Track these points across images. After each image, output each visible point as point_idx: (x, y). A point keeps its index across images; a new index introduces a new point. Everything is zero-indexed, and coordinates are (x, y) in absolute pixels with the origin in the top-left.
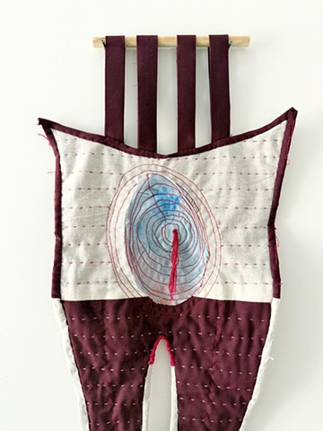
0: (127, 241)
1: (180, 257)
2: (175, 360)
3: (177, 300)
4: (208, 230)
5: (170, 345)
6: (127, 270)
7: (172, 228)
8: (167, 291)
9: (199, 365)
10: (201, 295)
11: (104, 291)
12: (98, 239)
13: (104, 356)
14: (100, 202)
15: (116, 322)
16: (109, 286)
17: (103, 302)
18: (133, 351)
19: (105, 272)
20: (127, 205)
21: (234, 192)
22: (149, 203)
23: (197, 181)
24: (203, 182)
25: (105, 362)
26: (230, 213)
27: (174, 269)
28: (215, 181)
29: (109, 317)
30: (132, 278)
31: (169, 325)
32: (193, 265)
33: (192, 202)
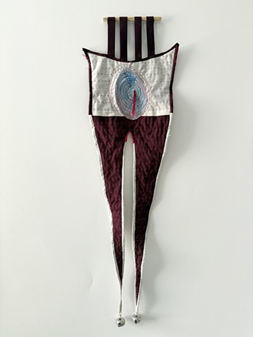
0: (116, 94)
1: (136, 103)
2: (135, 141)
3: (135, 118)
4: (147, 90)
5: (133, 135)
6: (116, 106)
7: (133, 90)
8: (131, 114)
9: (143, 141)
10: (144, 115)
11: (108, 113)
12: (105, 93)
13: (108, 138)
14: (106, 79)
15: (113, 124)
16: (110, 111)
17: (108, 117)
18: (119, 135)
19: (108, 106)
20: (116, 80)
21: (157, 76)
22: (124, 79)
23: (143, 71)
24: (145, 72)
25: (109, 140)
26: (155, 83)
27: (134, 107)
28: (149, 72)
29: (110, 123)
30: (118, 109)
31: (132, 127)
32: (141, 105)
33: (141, 79)
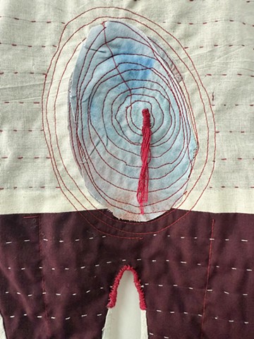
0: (73, 125)
2: (147, 302)
3: (152, 213)
4: (197, 108)
6: (74, 170)
7: (141, 106)
8: (135, 201)
9: (182, 309)
10: (186, 206)
11: (40, 199)
12: (29, 120)
13: (40, 297)
14: (30, 65)
16: (47, 192)
17: (39, 216)
19: (42, 170)
20: (71, 69)
21: (236, 50)
23: (179, 32)
24: (187, 36)
25: (42, 306)
27: (145, 168)
28: (205, 35)
29: (47, 240)
30: (81, 181)
32: (174, 163)
33: (172, 66)
